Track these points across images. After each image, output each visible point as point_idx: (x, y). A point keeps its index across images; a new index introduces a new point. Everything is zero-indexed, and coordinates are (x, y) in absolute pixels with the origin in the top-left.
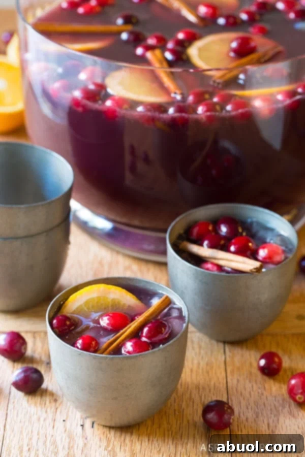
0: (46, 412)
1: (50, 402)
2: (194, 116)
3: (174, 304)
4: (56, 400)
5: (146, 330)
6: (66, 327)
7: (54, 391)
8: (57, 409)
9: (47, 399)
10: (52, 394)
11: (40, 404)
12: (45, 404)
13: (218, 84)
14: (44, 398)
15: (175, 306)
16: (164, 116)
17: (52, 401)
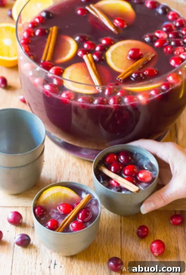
0: (32, 258)
1: (34, 252)
2: (108, 106)
3: (94, 197)
4: (37, 251)
5: (80, 215)
6: (41, 214)
7: (36, 245)
8: (37, 257)
9: (33, 250)
10: (35, 247)
11: (29, 253)
12: (31, 253)
13: (121, 80)
14: (31, 250)
15: (94, 199)
16: (92, 105)
17: (35, 252)
